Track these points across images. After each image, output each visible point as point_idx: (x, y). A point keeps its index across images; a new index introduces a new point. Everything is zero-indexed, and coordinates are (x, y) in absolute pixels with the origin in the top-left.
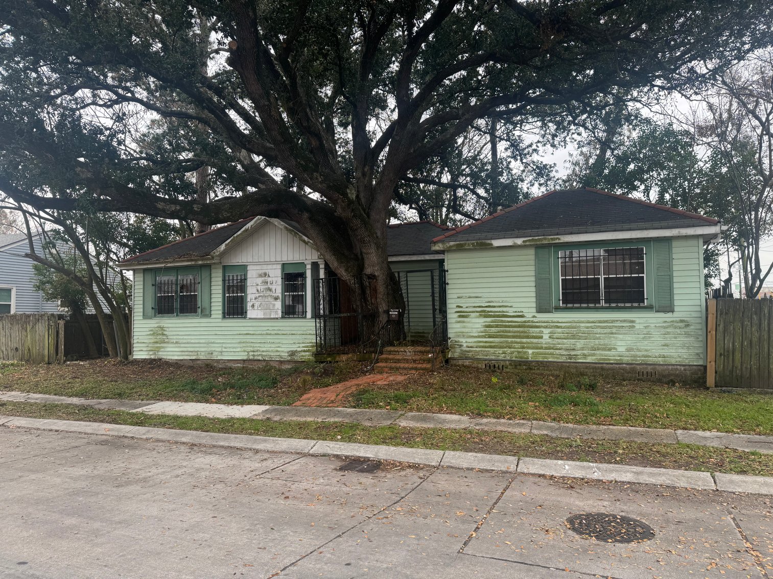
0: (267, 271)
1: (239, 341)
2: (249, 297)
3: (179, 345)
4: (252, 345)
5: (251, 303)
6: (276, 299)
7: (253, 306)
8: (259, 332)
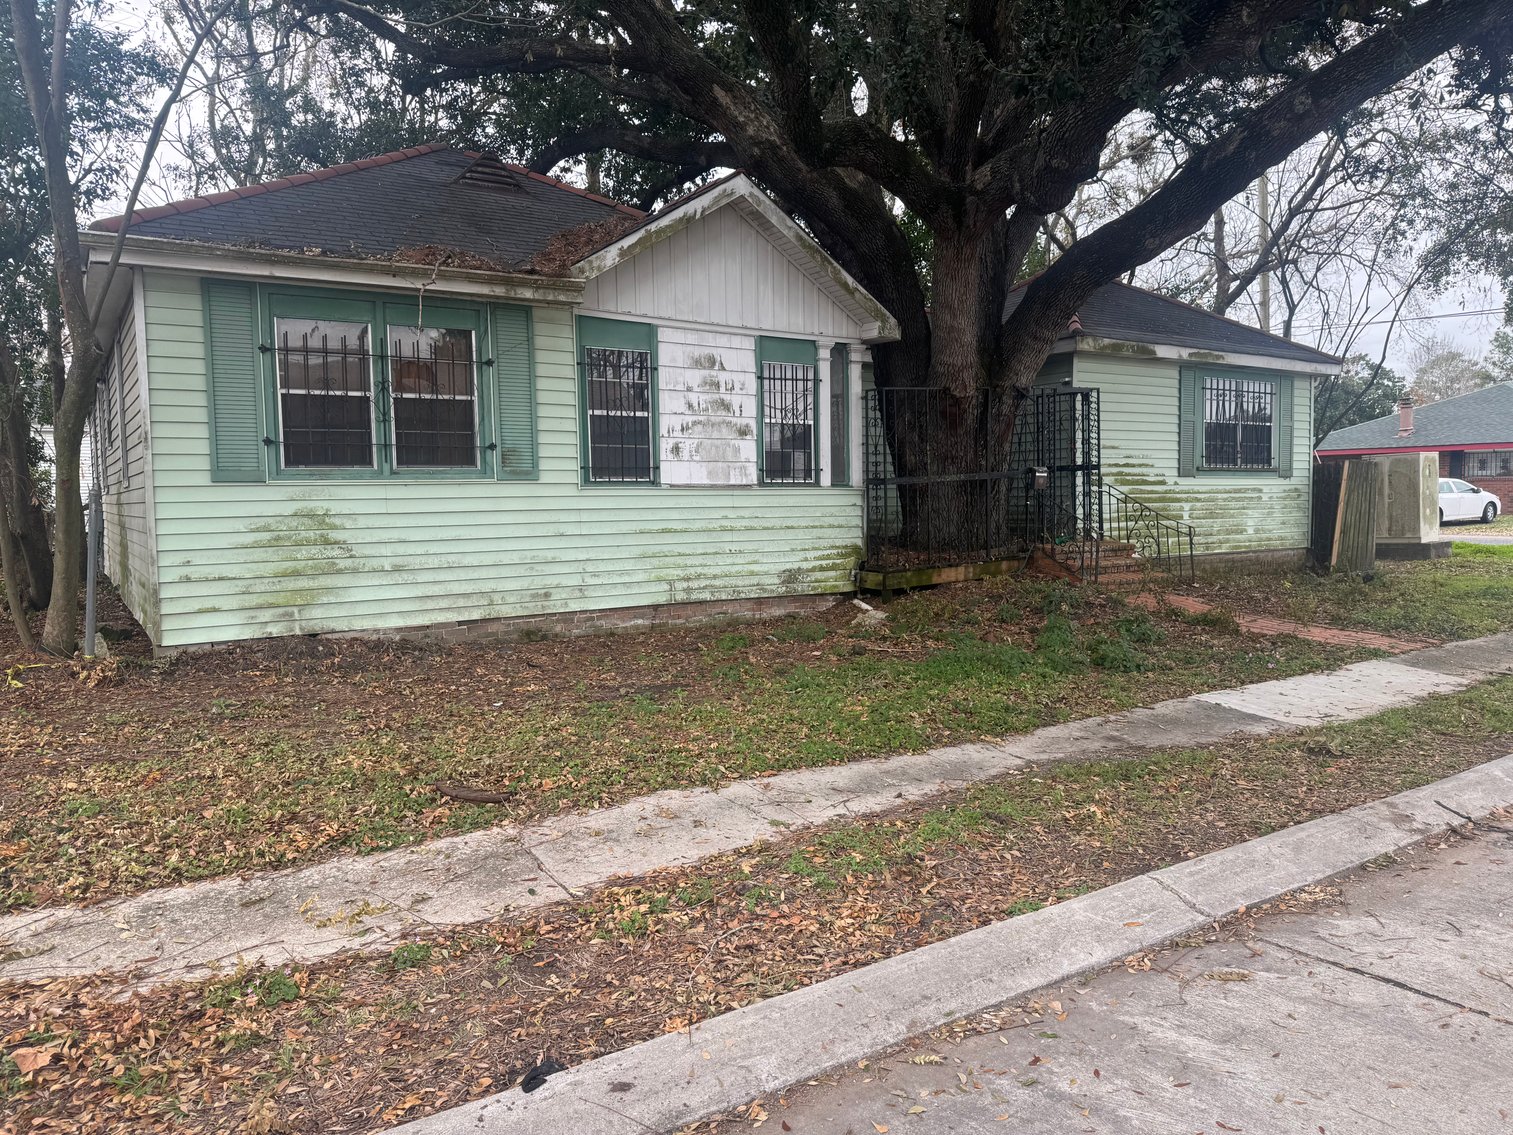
0: (716, 352)
1: (637, 551)
2: (665, 423)
3: (406, 577)
4: (680, 561)
5: (671, 442)
6: (743, 432)
7: (676, 449)
8: (697, 525)
